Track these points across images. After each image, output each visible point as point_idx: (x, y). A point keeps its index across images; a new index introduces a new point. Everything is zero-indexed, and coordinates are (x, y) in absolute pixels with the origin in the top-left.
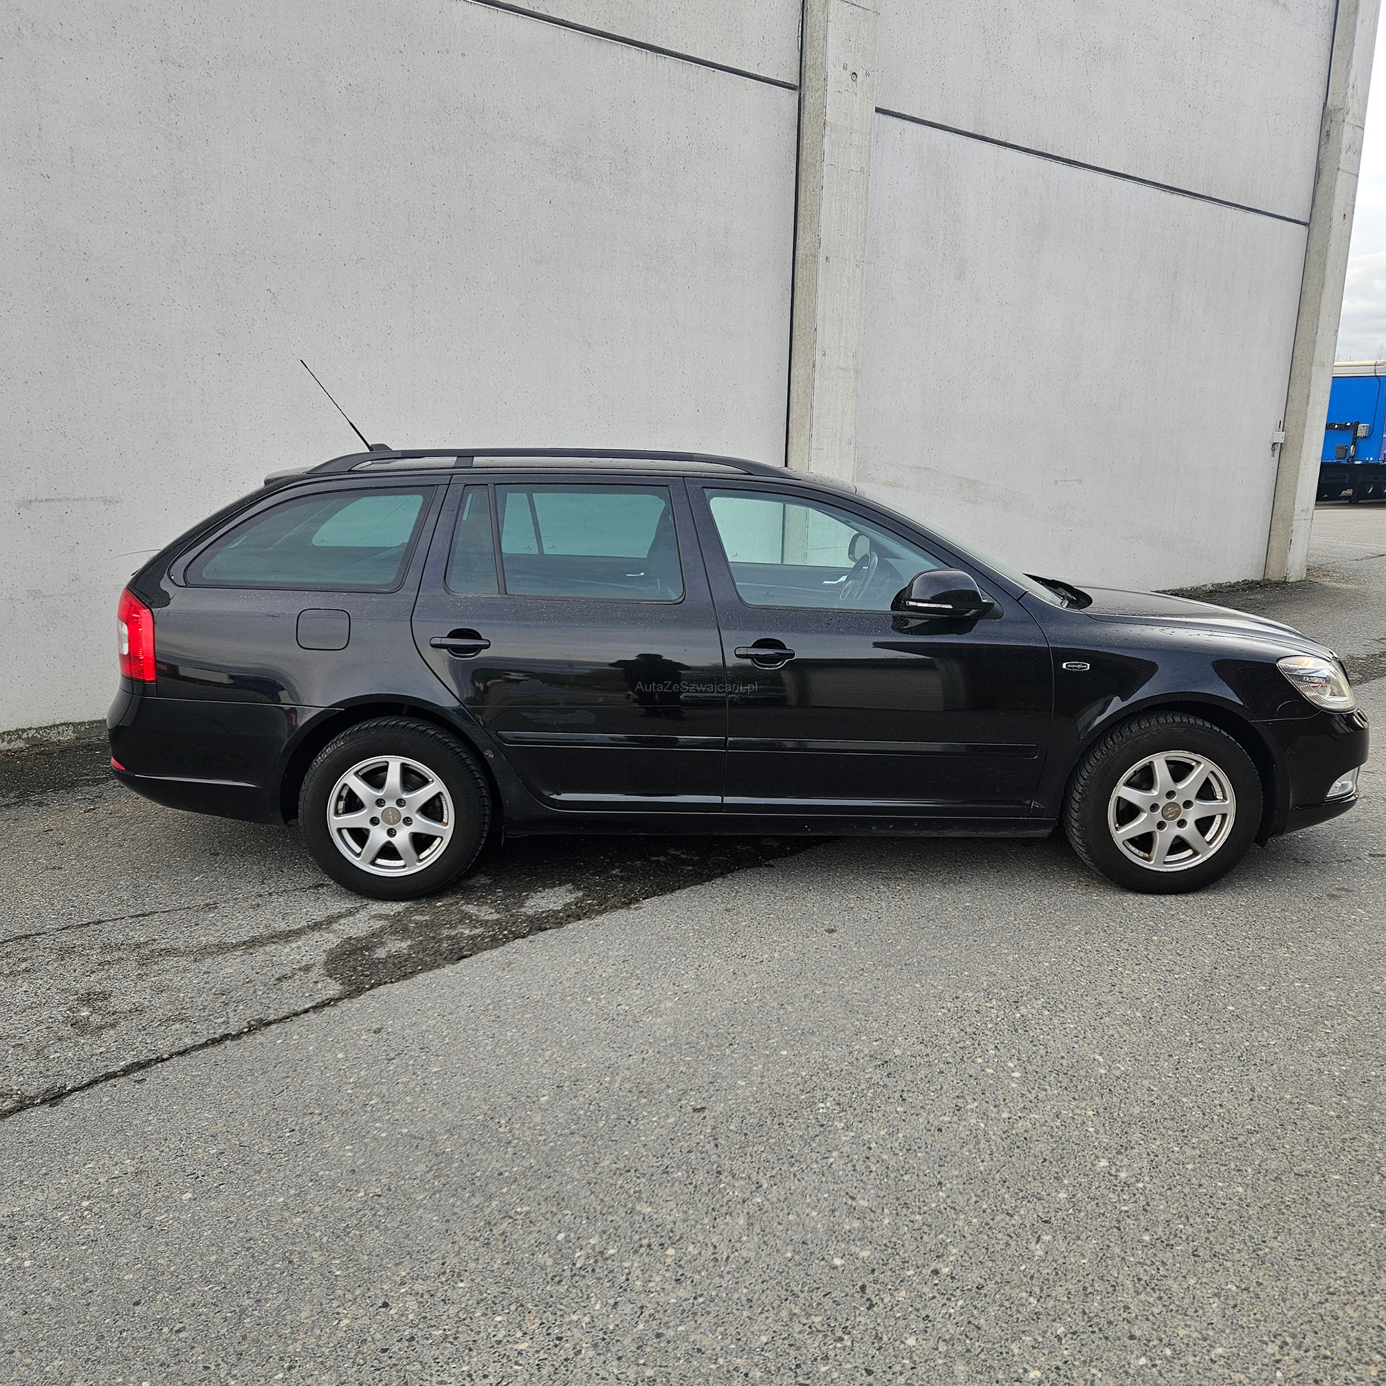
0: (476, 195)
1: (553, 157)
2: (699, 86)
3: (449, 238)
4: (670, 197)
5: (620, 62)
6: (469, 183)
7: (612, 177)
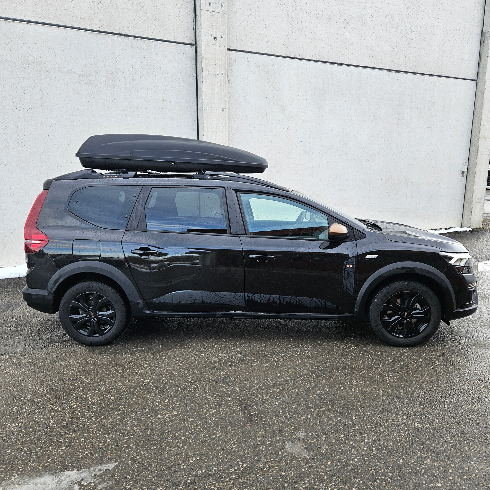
0: (43, 93)
1: (78, 77)
2: (146, 47)
3: (32, 109)
4: (135, 89)
5: (108, 41)
6: (40, 89)
7: (106, 83)
